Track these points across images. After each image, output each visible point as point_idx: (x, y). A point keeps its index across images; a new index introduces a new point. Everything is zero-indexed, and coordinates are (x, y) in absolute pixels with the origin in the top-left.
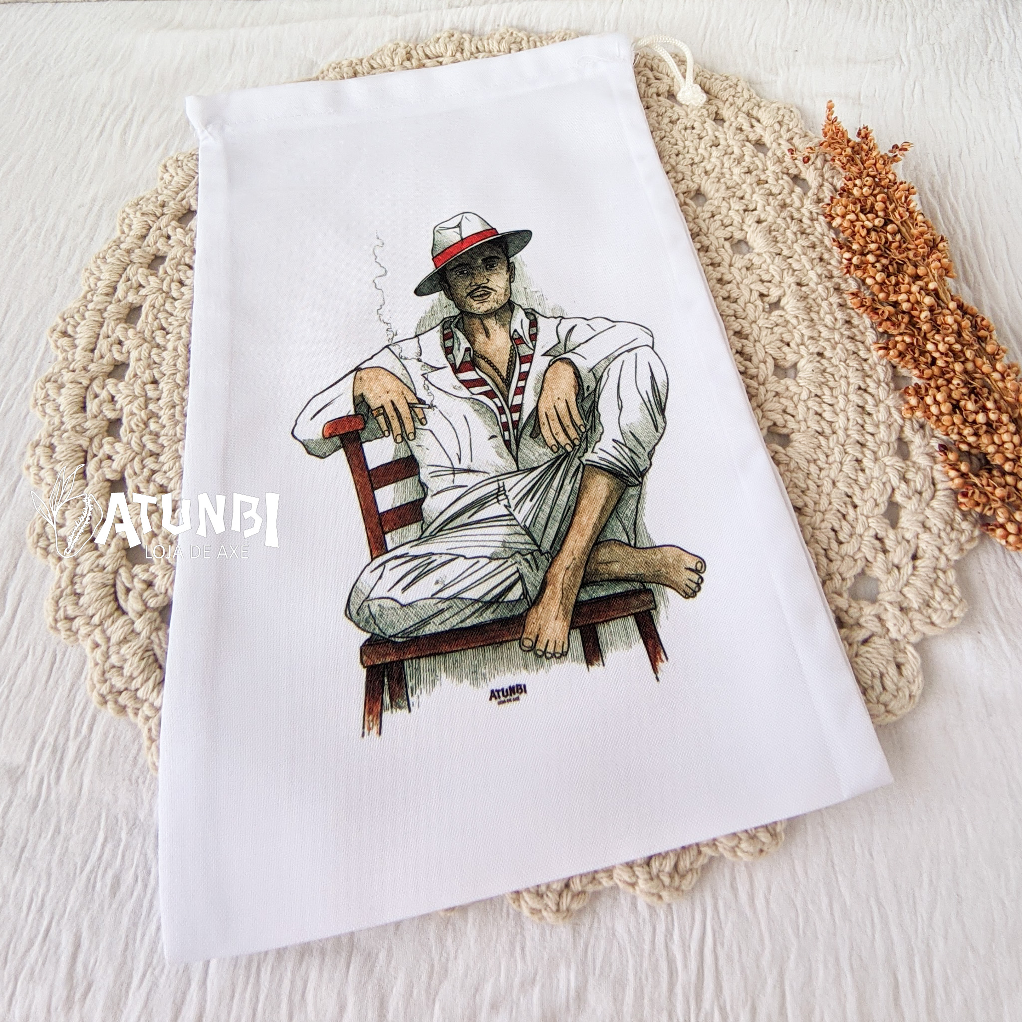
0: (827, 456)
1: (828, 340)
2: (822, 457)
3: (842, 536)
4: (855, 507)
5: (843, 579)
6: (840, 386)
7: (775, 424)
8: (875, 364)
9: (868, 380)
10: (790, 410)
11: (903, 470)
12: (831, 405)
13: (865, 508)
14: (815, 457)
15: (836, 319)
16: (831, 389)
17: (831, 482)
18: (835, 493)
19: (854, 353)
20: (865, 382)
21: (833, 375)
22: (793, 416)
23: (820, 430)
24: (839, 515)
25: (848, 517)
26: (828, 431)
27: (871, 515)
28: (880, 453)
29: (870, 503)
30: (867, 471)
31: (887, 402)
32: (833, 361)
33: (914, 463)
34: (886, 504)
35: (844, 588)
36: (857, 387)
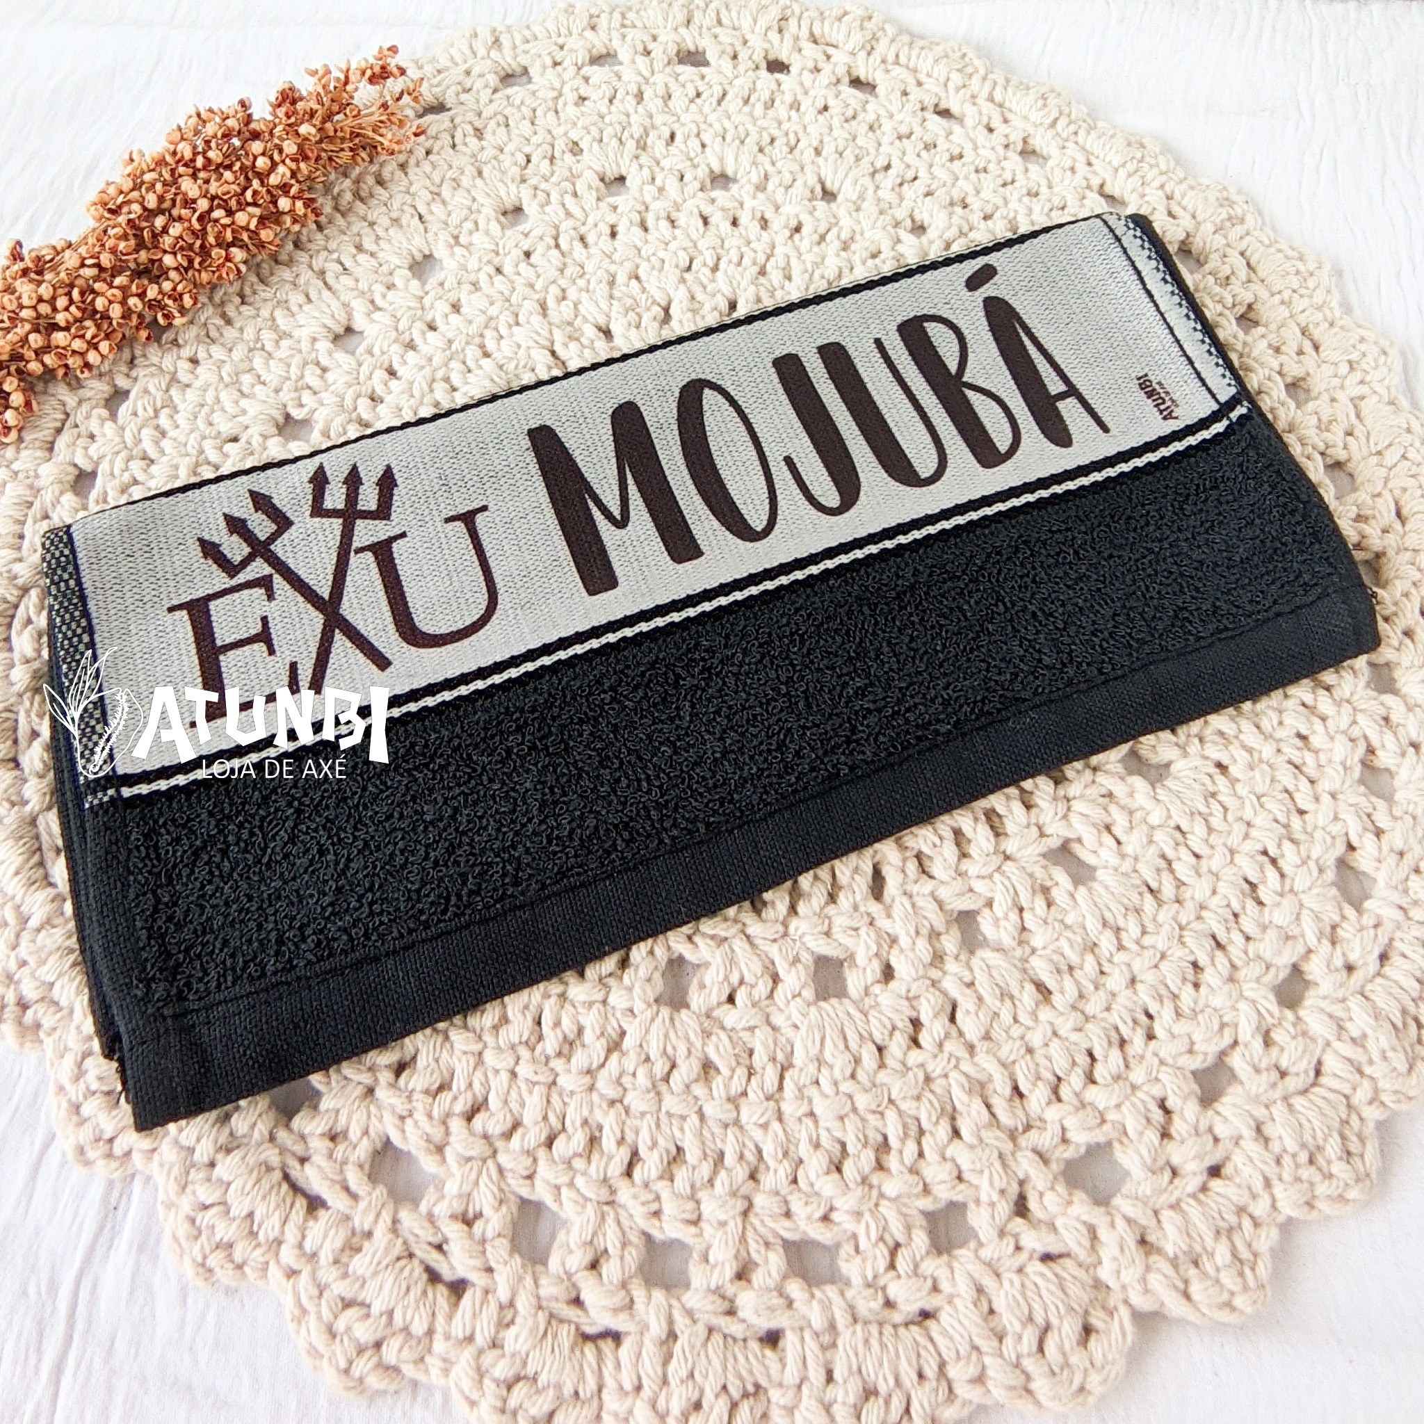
0: (1144, 933)
1: (1250, 750)
2: (1133, 929)
3: (1100, 1072)
4: (1151, 1037)
5: (1065, 1140)
6: (1229, 833)
7: (1079, 840)
8: (1316, 827)
9: (1287, 846)
10: (1117, 830)
11: (1270, 1020)
12: (1197, 856)
13: (1165, 1047)
14: (1121, 923)
15: (1280, 723)
16: (1210, 829)
17: (1128, 976)
18: (1124, 997)
19: (1287, 791)
20: (1279, 846)
21: (1226, 809)
22: (1119, 843)
23: (1154, 885)
24: (1113, 1034)
25: (1128, 1048)
26: (1168, 891)
27: (1170, 1061)
28: (1241, 975)
29: (1182, 1045)
30: (1202, 989)
31: (1302, 896)
32: (1239, 786)
33: (1298, 1018)
34: (1210, 1060)
35: (1057, 1154)
36: (1260, 847)
